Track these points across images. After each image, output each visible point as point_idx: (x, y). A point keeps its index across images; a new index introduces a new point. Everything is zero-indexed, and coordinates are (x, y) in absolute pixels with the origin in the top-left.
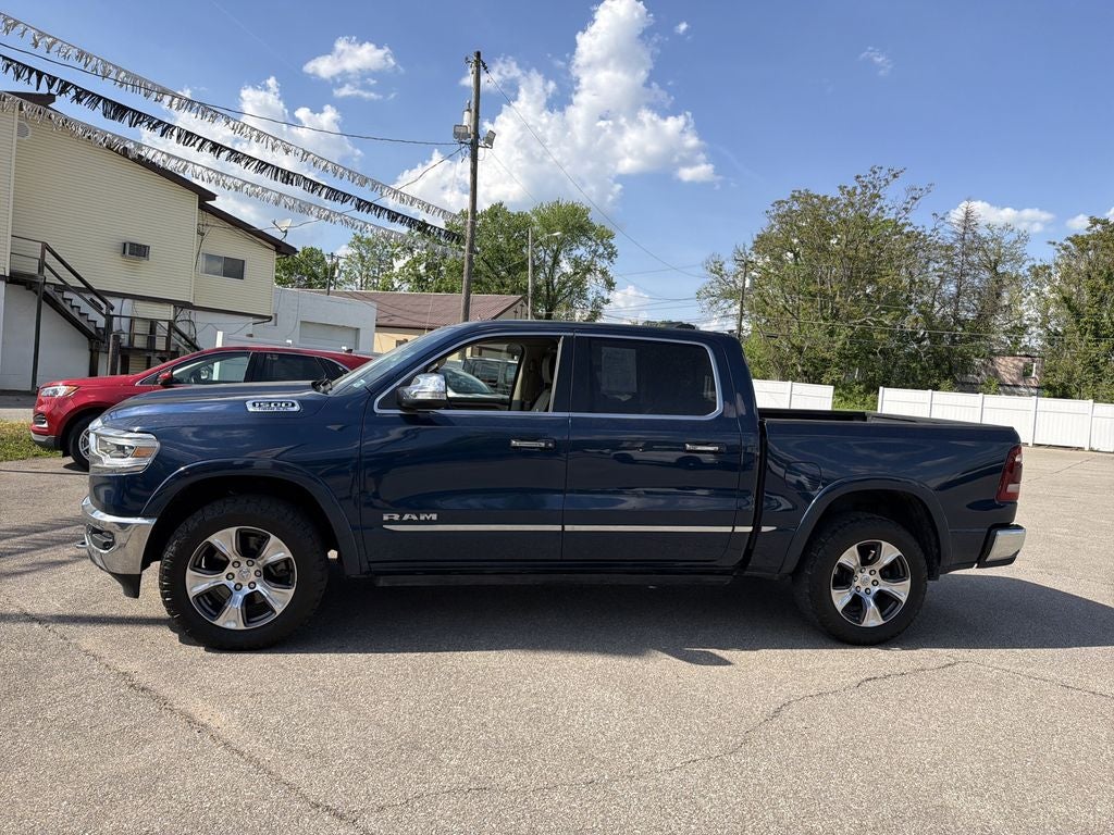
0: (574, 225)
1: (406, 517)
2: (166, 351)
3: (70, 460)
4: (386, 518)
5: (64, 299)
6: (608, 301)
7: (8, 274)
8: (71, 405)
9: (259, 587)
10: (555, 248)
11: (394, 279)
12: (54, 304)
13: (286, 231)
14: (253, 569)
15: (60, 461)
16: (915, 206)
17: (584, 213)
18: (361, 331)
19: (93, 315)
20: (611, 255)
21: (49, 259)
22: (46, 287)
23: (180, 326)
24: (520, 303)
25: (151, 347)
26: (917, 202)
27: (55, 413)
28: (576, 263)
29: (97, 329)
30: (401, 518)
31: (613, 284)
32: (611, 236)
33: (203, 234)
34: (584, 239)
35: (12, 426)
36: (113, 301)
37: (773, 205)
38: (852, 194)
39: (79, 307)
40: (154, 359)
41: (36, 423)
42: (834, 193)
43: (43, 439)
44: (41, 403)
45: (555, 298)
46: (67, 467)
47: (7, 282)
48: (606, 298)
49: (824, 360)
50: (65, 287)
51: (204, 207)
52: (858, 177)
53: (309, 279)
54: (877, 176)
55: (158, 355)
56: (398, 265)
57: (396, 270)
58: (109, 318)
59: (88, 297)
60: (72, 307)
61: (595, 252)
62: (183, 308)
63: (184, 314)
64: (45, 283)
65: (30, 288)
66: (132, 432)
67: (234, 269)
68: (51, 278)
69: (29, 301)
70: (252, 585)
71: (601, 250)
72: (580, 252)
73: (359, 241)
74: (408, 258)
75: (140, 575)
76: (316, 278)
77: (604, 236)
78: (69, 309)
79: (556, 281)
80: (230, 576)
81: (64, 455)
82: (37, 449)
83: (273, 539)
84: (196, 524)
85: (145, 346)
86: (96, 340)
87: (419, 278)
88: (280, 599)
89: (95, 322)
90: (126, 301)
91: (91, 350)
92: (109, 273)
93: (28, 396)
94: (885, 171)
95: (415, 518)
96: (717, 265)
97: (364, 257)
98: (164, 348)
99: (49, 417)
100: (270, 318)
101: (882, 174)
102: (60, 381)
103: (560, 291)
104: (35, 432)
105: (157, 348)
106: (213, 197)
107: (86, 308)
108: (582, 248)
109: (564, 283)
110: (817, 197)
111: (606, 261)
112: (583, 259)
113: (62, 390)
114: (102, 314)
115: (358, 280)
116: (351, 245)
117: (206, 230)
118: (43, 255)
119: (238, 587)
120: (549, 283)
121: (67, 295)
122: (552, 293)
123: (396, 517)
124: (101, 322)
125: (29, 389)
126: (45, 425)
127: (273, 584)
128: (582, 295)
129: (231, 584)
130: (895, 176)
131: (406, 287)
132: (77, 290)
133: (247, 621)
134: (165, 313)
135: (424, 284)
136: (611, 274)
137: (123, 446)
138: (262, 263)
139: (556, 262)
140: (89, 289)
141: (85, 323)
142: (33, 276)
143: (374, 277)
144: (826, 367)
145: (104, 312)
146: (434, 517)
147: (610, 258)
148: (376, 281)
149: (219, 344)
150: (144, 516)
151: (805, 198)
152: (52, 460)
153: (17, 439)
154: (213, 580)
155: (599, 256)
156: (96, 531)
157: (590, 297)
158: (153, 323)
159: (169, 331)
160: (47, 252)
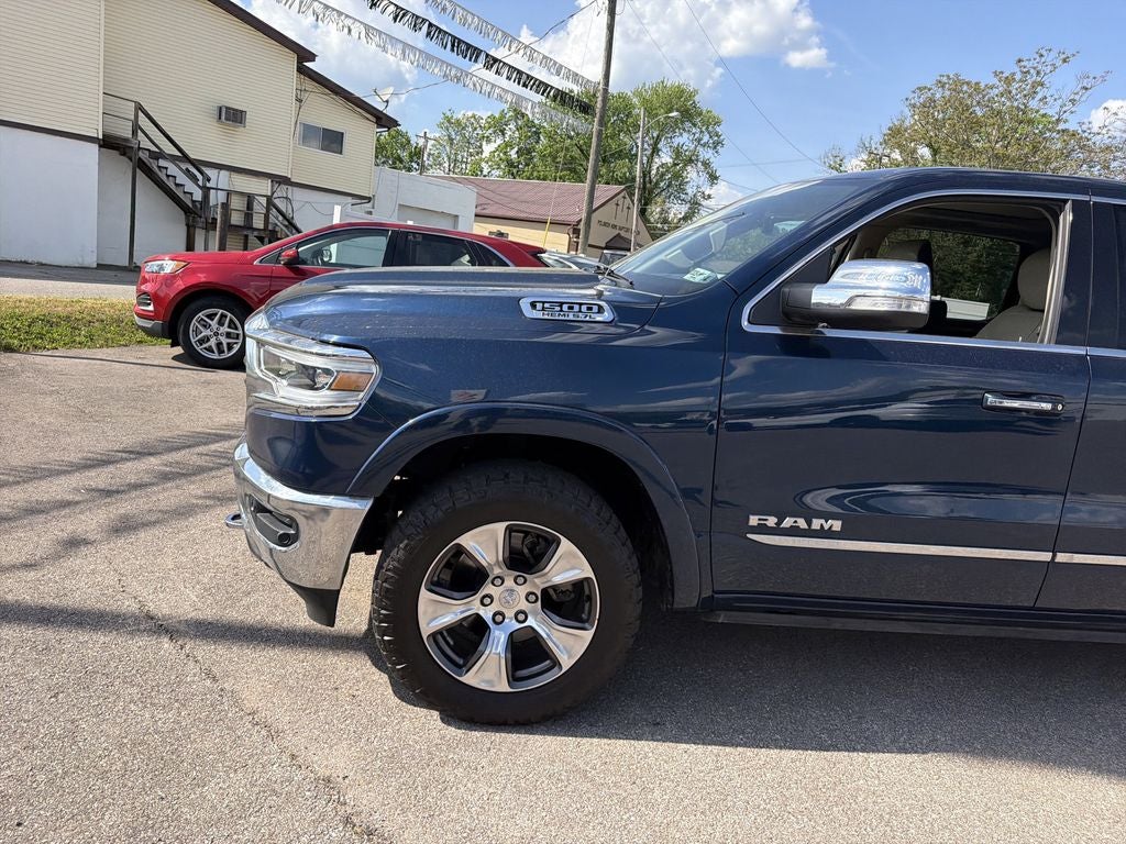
0: (680, 109)
1: (788, 522)
2: (264, 230)
3: (179, 350)
4: (754, 520)
5: (159, 167)
6: (709, 196)
7: (101, 137)
8: (180, 285)
9: (531, 622)
10: (655, 135)
11: (483, 164)
12: (149, 173)
13: (387, 102)
14: (522, 591)
15: (166, 351)
16: (1084, 99)
17: (691, 95)
18: (460, 218)
19: (190, 186)
20: (716, 145)
21: (143, 121)
22: (140, 153)
23: (277, 202)
24: (622, 194)
25: (248, 226)
26: (1089, 92)
27: (162, 295)
28: (677, 152)
29: (194, 202)
30: (778, 524)
31: (716, 178)
32: (718, 123)
33: (301, 101)
34: (688, 124)
35: (112, 306)
36: (210, 172)
37: (914, 92)
38: (1009, 81)
39: (175, 177)
40: (252, 239)
41: (139, 304)
42: (987, 79)
43: (148, 324)
44: (145, 281)
45: (651, 192)
46: (176, 358)
47: (100, 146)
48: (707, 193)
49: (955, 272)
50: (159, 155)
51: (302, 70)
52: (1020, 61)
53: (394, 163)
54: (1043, 60)
55: (256, 233)
56: (488, 149)
57: (486, 154)
58: (206, 190)
59: (184, 166)
60: (168, 176)
61: (699, 140)
62: (280, 183)
63: (281, 191)
64: (139, 148)
65: (124, 154)
66: (327, 343)
67: (333, 141)
68: (145, 144)
69: (123, 168)
70: (521, 617)
71: (706, 138)
72: (684, 140)
73: (449, 121)
74: (499, 142)
75: (339, 591)
76: (401, 161)
77: (711, 122)
78: (164, 178)
79: (654, 172)
80: (487, 601)
81: (173, 345)
82: (141, 335)
83: (566, 545)
84: (440, 514)
85: (242, 224)
86: (195, 216)
87: (510, 164)
88: (569, 644)
89: (191, 194)
90: (223, 172)
91: (187, 225)
92: (204, 141)
93: (128, 271)
94: (1053, 54)
95: (802, 523)
96: (838, 160)
97: (452, 140)
98: (262, 227)
99: (155, 298)
100: (369, 199)
101: (1049, 58)
102: (164, 254)
103: (657, 183)
104: (139, 315)
105: (255, 226)
106: (312, 57)
107: (182, 178)
108: (685, 135)
109: (663, 175)
110: (968, 83)
111: (711, 151)
112: (685, 148)
113: (169, 266)
114: (198, 186)
115: (446, 165)
116: (440, 126)
117: (305, 96)
118: (136, 116)
119: (499, 617)
120: (646, 174)
121: (162, 163)
122: (648, 185)
123: (772, 521)
124: (198, 195)
125: (127, 264)
126: (151, 308)
127: (557, 619)
128: (681, 188)
129: (487, 614)
130: (1065, 61)
131: (496, 173)
132: (173, 158)
133: (513, 679)
134: (262, 188)
135: (515, 171)
136: (714, 166)
137: (314, 369)
138: (361, 137)
139: (655, 151)
140: (185, 158)
141: (181, 195)
142: (126, 140)
143: (462, 162)
144: (955, 281)
145: (200, 183)
146: (837, 525)
147: (715, 148)
148: (464, 166)
149: (336, 220)
150: (353, 495)
151: (958, 84)
152: (157, 348)
153: (119, 321)
154: (462, 608)
155: (704, 145)
156: (260, 509)
157: (689, 191)
158: (250, 198)
159: (268, 209)
160: (140, 114)
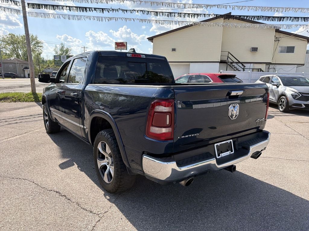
5: (233, 66)
7: (220, 61)
33: (278, 40)
36: (245, 65)
39: (236, 67)
47: (220, 63)
50: (233, 62)
51: (280, 32)
58: (244, 70)
59: (239, 64)
63: (272, 66)
64: (228, 62)
65: (225, 64)
67: (291, 50)
68: (230, 61)
90: (252, 64)
100: (304, 65)
114: (242, 68)
132: (236, 63)
134: (263, 67)
138: (301, 46)
142: (226, 60)
160: (229, 54)
